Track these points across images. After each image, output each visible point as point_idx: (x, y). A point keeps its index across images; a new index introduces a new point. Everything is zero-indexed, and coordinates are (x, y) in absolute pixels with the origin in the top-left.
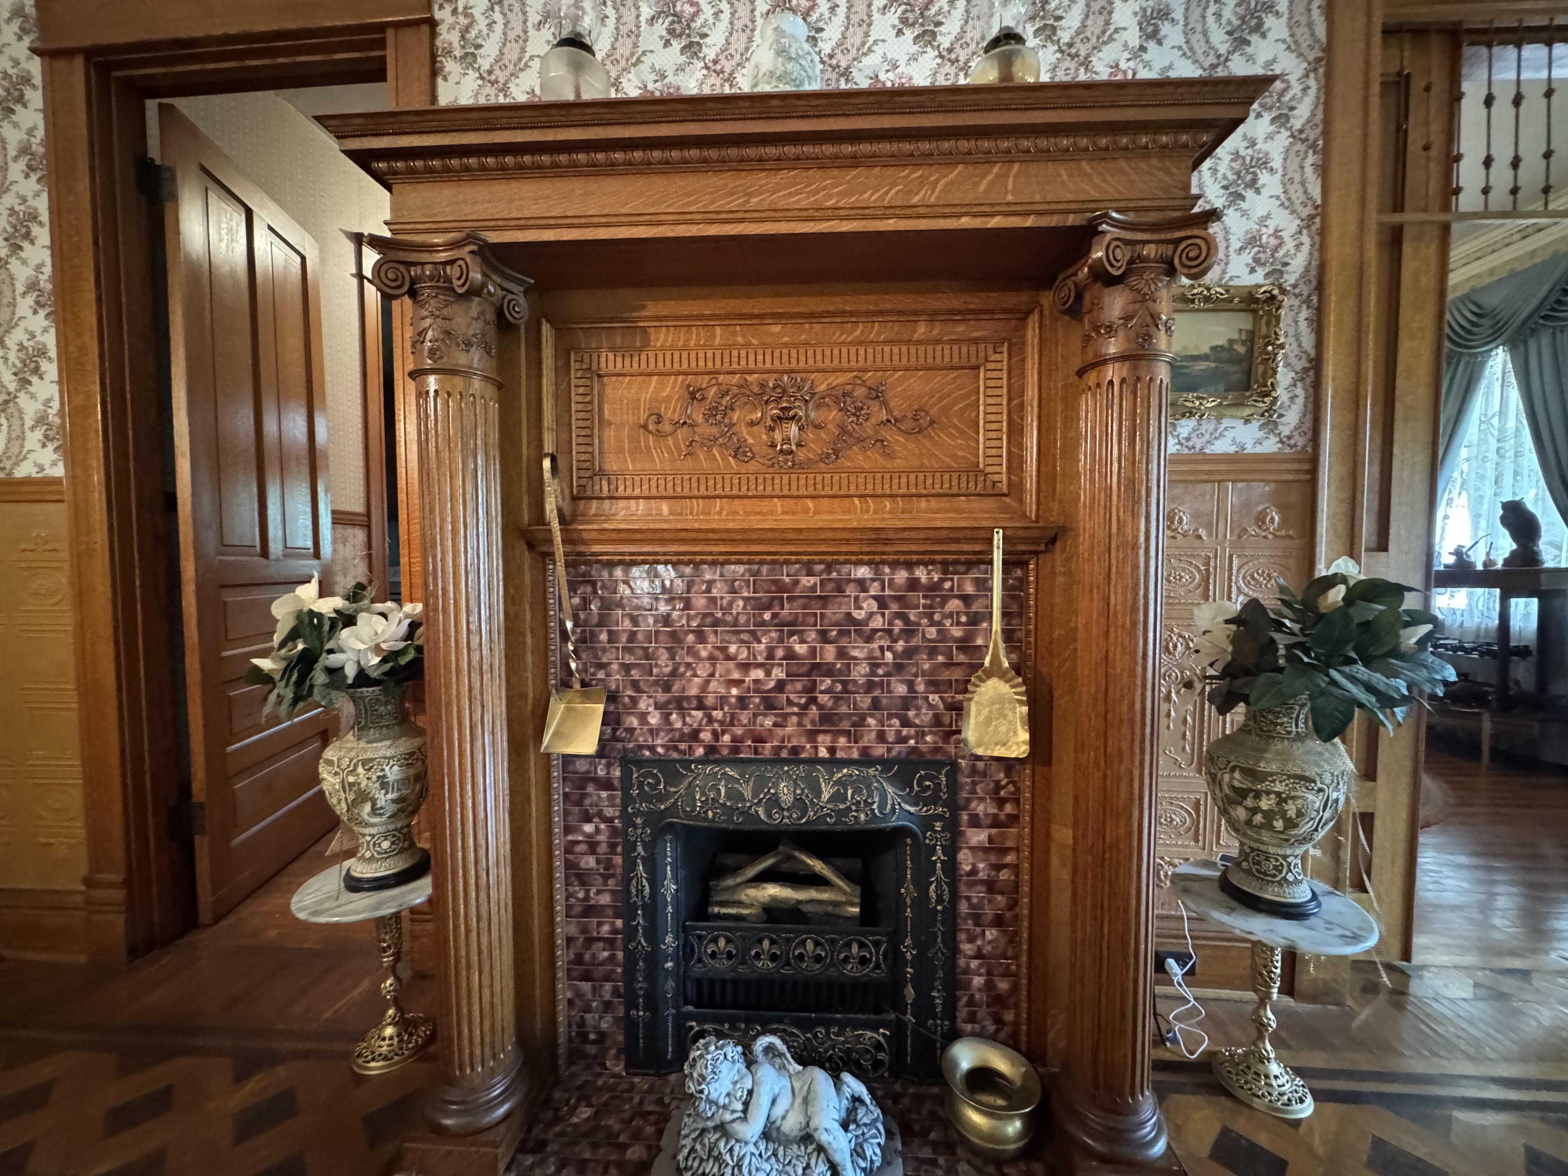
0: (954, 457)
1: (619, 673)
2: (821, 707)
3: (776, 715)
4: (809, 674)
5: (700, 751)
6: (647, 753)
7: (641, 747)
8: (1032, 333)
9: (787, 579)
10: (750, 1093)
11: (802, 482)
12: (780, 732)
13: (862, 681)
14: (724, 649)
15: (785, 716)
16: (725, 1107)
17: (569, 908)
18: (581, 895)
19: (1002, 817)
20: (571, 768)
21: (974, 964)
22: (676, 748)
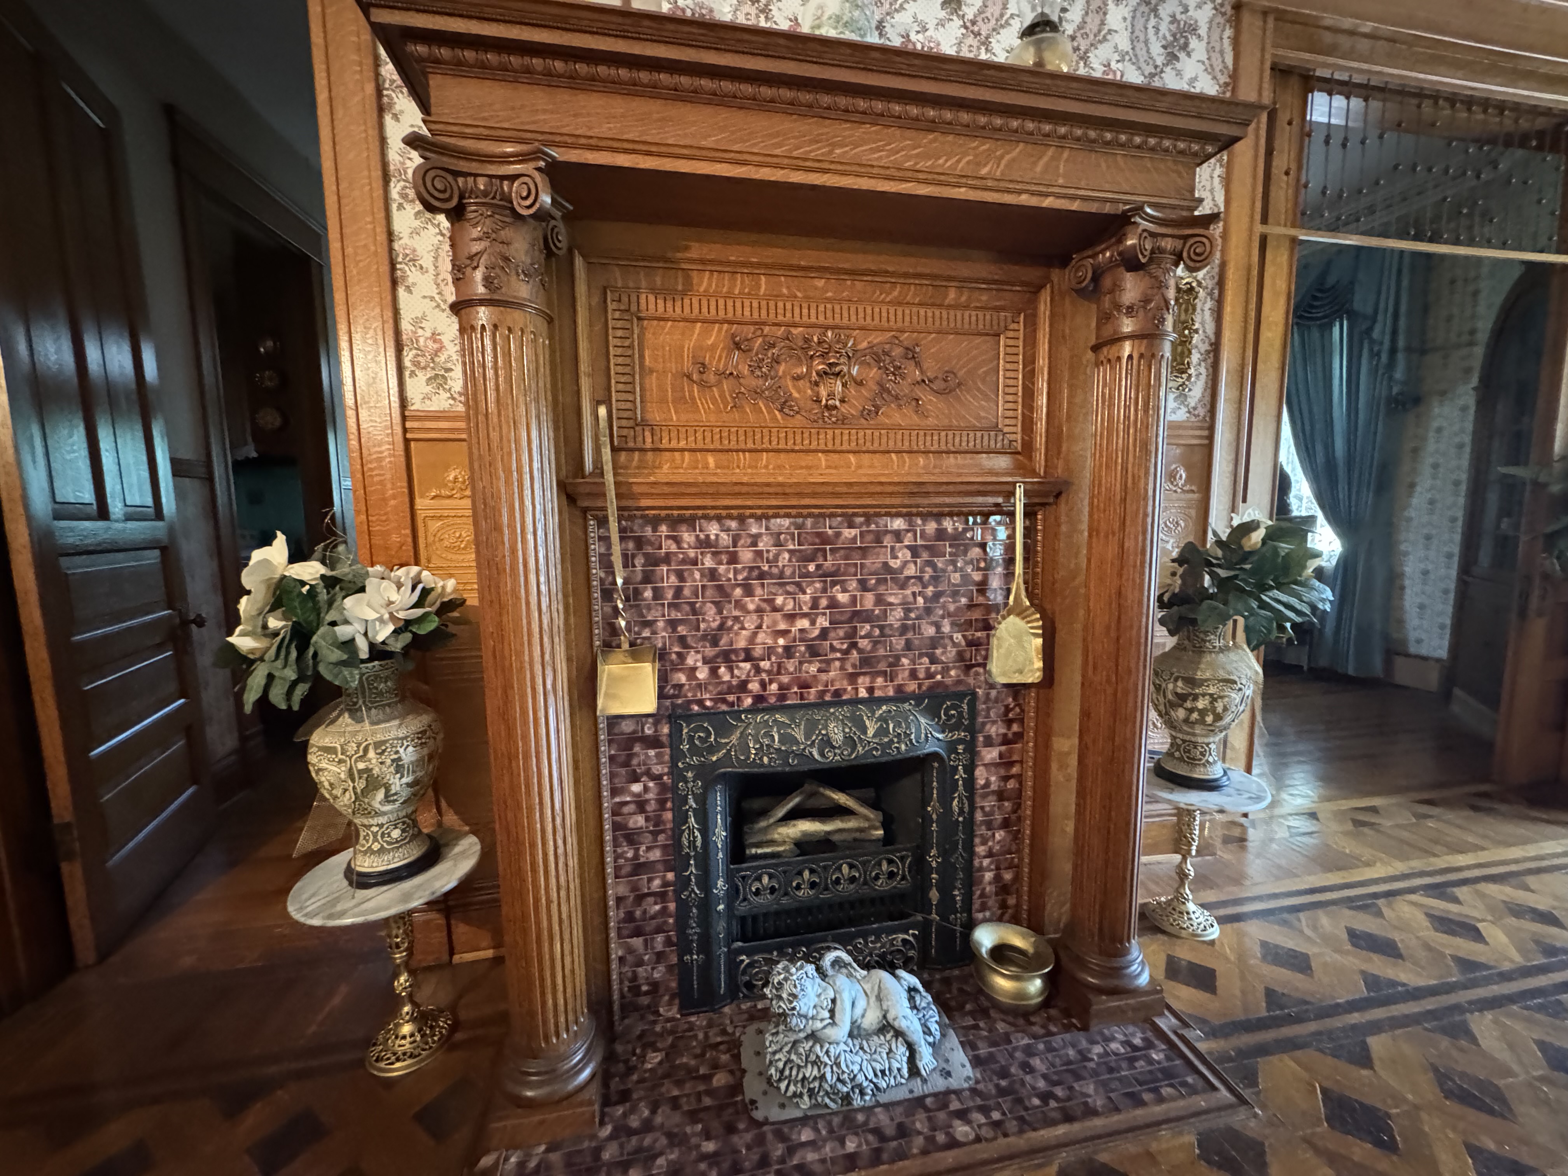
0: (978, 418)
1: (665, 629)
2: (860, 651)
3: (820, 661)
4: (850, 620)
5: (748, 701)
6: (696, 708)
7: (690, 702)
8: (1044, 308)
9: (830, 532)
10: (834, 1001)
11: (846, 437)
12: (823, 677)
13: (897, 625)
14: (770, 602)
15: (829, 662)
16: (813, 1018)
17: (617, 869)
18: (630, 855)
19: (1010, 735)
20: (616, 731)
21: (986, 862)
22: (724, 701)
